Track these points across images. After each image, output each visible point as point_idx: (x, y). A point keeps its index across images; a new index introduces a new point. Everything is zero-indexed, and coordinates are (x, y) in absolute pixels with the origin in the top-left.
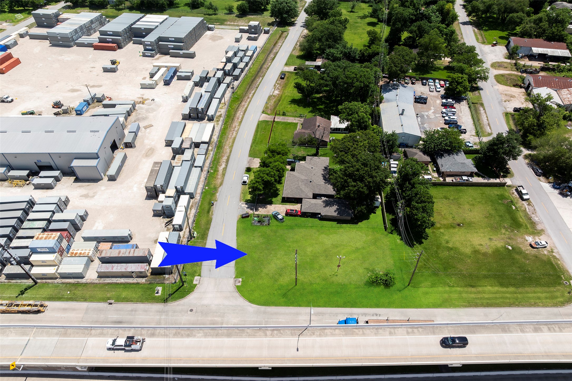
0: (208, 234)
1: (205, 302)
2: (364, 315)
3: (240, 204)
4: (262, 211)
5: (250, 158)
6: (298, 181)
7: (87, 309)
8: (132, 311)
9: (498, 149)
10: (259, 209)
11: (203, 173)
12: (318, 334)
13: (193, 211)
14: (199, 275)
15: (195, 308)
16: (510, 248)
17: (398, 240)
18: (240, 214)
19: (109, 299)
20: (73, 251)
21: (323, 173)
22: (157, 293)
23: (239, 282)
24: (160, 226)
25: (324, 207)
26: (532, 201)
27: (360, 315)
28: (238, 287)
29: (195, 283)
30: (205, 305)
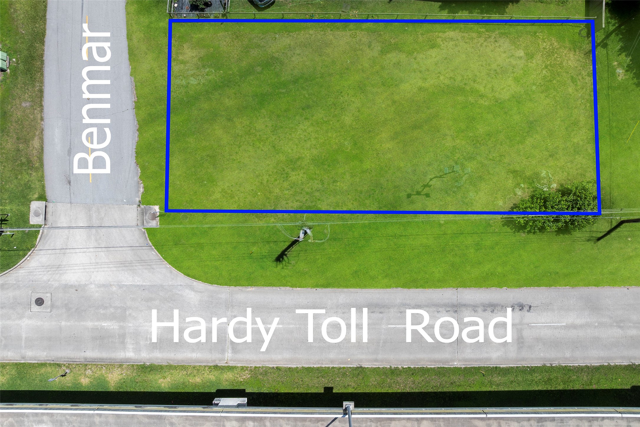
0: (42, 55)
1: (71, 277)
2: (489, 309)
14: (42, 197)
15: (49, 295)
17: (620, 71)
23: (154, 217)
27: (480, 310)
28: (151, 233)
29: (34, 220)
30: (71, 286)
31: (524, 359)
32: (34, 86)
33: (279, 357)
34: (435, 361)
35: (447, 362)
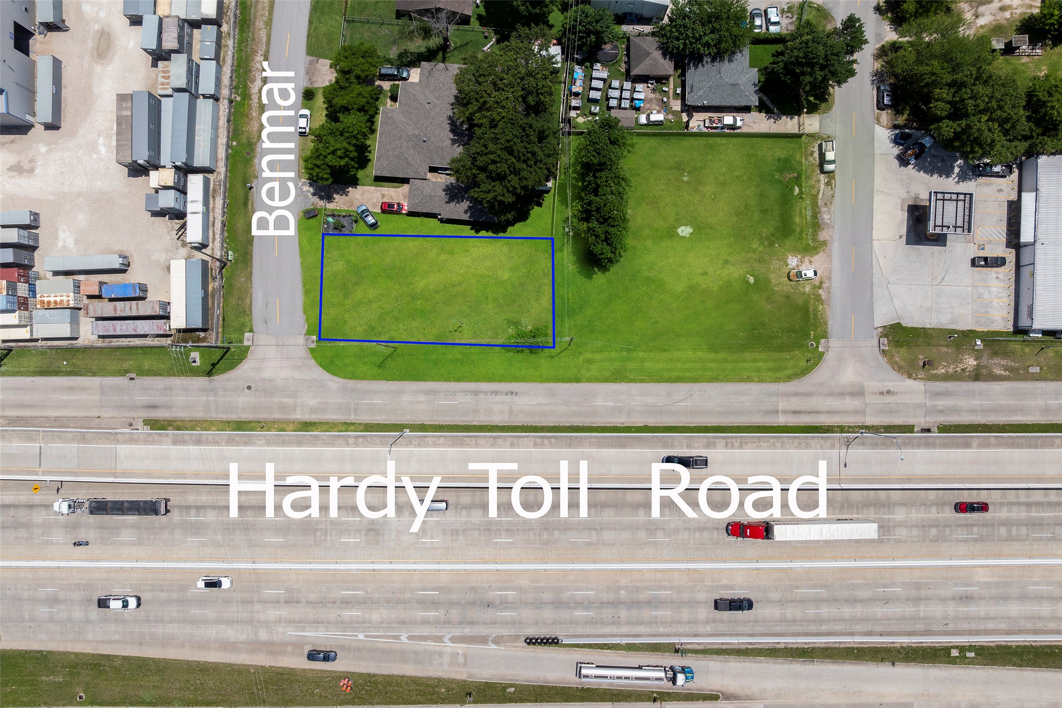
0: (252, 252)
1: (267, 374)
2: (494, 394)
3: (300, 184)
4: (339, 203)
5: (311, 58)
6: (400, 138)
7: (102, 388)
8: (165, 389)
9: (803, 74)
10: (335, 196)
11: (221, 105)
12: (417, 443)
13: (219, 202)
14: (251, 331)
15: (254, 384)
16: (752, 280)
18: (302, 210)
19: (127, 372)
20: (42, 299)
21: (450, 113)
22: (194, 362)
23: (313, 342)
24: (168, 237)
25: (447, 202)
26: (836, 177)
27: (489, 394)
28: (312, 351)
29: (246, 343)
30: (267, 379)
31: (512, 422)
32: (247, 269)
33: (380, 418)
34: (464, 422)
35: (470, 422)
